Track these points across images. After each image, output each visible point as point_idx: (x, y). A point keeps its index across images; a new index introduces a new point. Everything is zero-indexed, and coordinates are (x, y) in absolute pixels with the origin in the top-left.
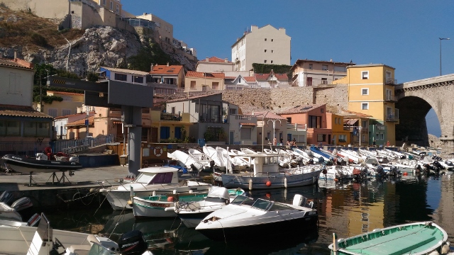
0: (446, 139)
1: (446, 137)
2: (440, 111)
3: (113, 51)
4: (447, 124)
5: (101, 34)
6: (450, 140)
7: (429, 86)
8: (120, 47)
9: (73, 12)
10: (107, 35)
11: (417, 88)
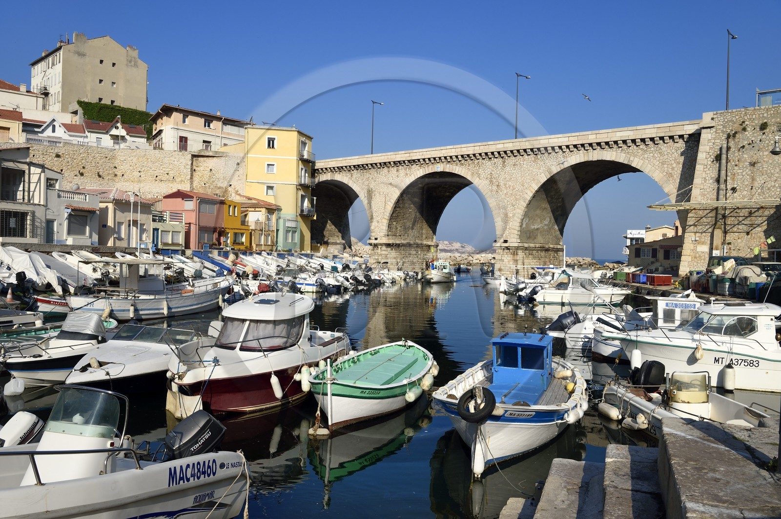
0: (376, 242)
1: (376, 239)
2: (370, 203)
4: (378, 222)
6: (381, 245)
7: (357, 167)
11: (340, 169)
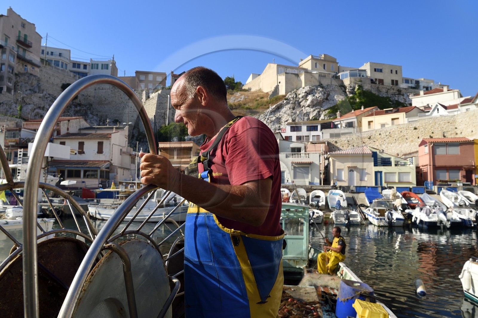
3: (309, 106)
5: (299, 94)
8: (315, 102)
9: (280, 83)
10: (304, 94)
